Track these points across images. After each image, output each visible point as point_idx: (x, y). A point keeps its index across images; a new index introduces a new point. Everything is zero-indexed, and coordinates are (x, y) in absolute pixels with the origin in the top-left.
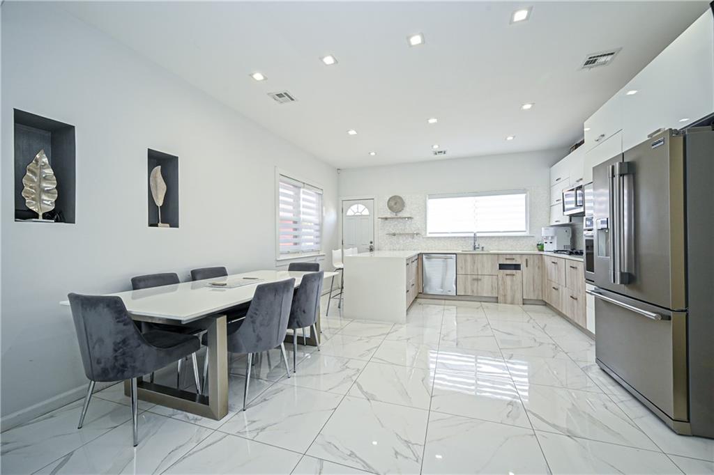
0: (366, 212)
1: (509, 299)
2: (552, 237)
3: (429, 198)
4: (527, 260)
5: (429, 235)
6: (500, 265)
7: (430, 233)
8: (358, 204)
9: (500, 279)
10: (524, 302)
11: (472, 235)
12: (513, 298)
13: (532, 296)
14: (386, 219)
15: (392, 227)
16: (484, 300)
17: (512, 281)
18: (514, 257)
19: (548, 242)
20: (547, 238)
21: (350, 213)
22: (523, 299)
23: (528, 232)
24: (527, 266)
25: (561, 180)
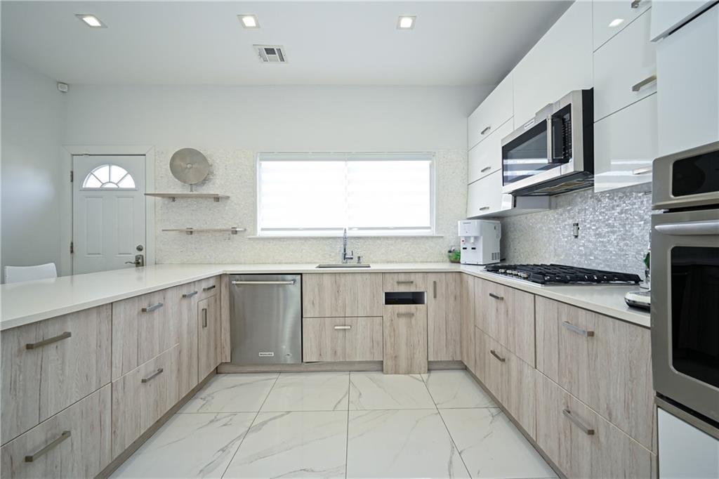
0: (129, 183)
1: (403, 364)
2: (476, 238)
3: (261, 160)
4: (435, 282)
5: (260, 233)
6: (386, 293)
7: (262, 229)
8: (110, 164)
9: (387, 324)
10: (431, 367)
11: (340, 234)
12: (411, 359)
13: (444, 357)
14: (173, 198)
15: (185, 217)
16: (356, 367)
17: (410, 326)
18: (412, 277)
19: (469, 247)
20: (467, 238)
21: (91, 183)
22: (429, 363)
23: (434, 228)
24: (435, 297)
25: (491, 130)
